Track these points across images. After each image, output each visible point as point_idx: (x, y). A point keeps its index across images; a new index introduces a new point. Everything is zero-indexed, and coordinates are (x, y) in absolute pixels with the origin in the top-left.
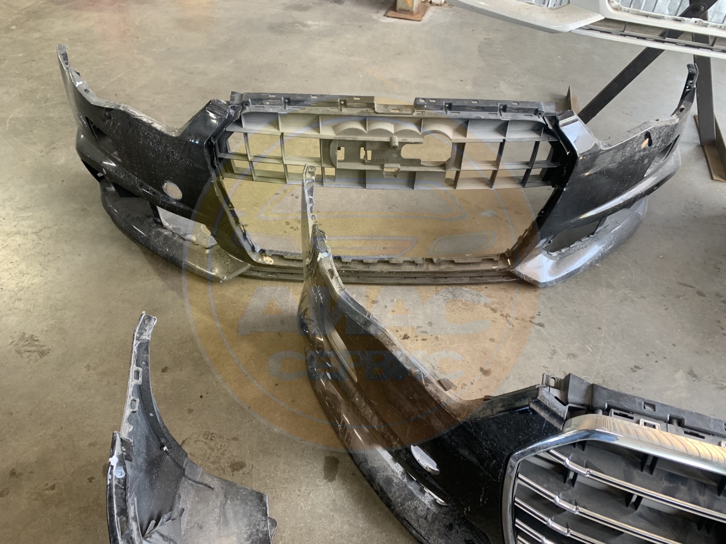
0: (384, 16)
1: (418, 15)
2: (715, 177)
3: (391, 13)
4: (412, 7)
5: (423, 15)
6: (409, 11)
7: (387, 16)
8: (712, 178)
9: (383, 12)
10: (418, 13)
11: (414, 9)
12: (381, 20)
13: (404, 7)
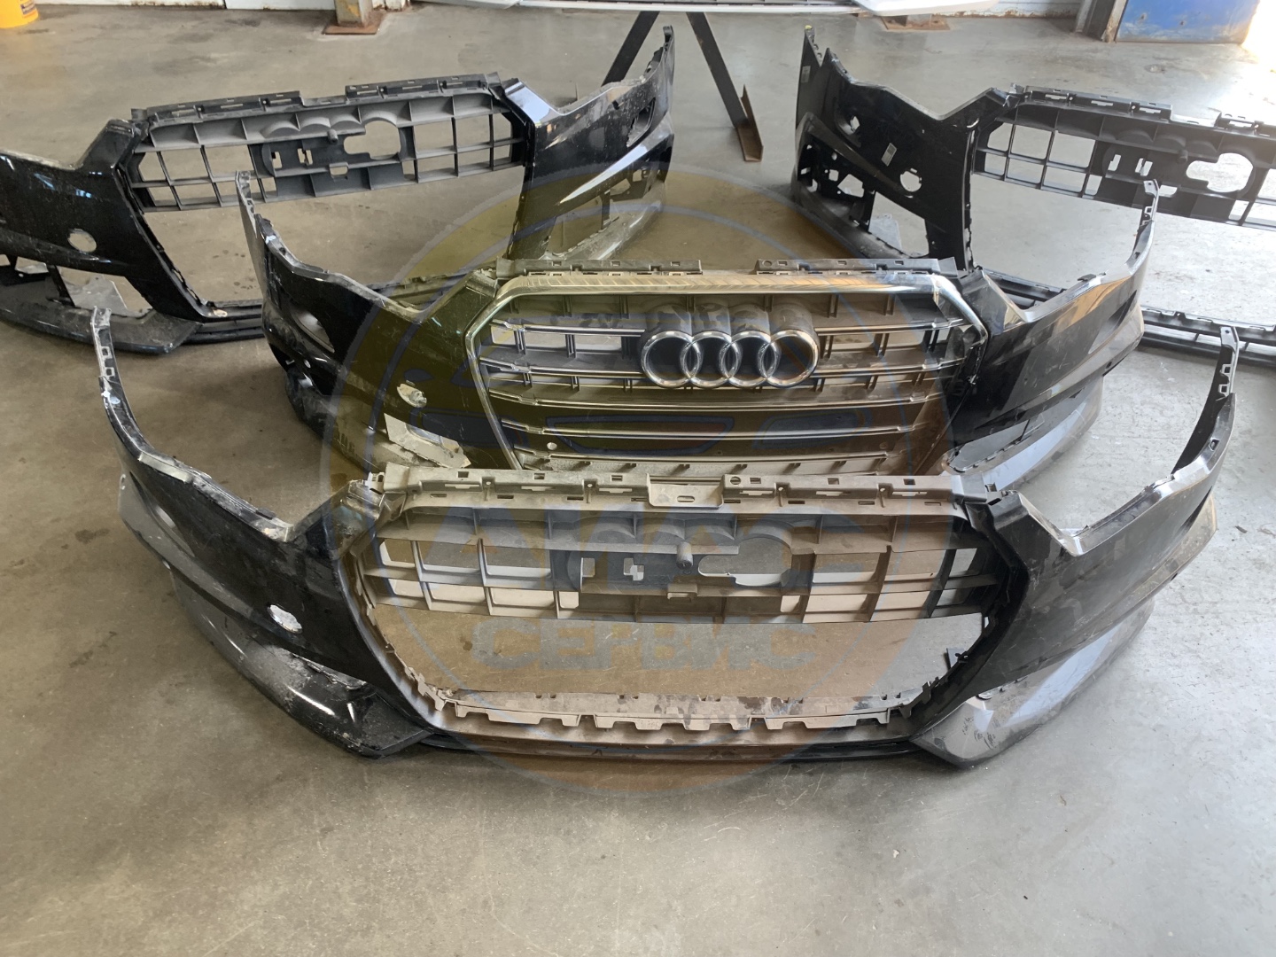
0: (323, 33)
1: (370, 27)
2: (747, 158)
3: (331, 29)
4: (360, 16)
5: (378, 26)
6: (356, 22)
7: (327, 34)
8: (745, 160)
9: (321, 29)
10: (370, 24)
11: (363, 19)
12: (319, 40)
13: (347, 18)
